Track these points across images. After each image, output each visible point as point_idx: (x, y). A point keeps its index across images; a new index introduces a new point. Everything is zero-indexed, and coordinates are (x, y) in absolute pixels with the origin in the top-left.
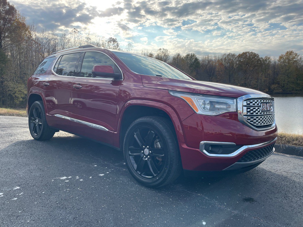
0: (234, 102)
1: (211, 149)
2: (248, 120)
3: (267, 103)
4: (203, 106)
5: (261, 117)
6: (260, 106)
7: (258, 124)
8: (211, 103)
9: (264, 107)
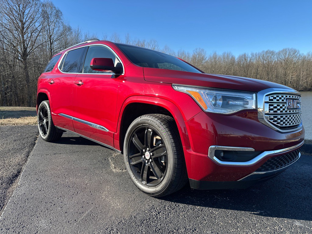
0: (253, 97)
1: (223, 155)
2: (270, 119)
3: (293, 99)
4: (214, 102)
5: (286, 117)
6: (286, 103)
7: (282, 125)
8: (224, 98)
9: (291, 104)
